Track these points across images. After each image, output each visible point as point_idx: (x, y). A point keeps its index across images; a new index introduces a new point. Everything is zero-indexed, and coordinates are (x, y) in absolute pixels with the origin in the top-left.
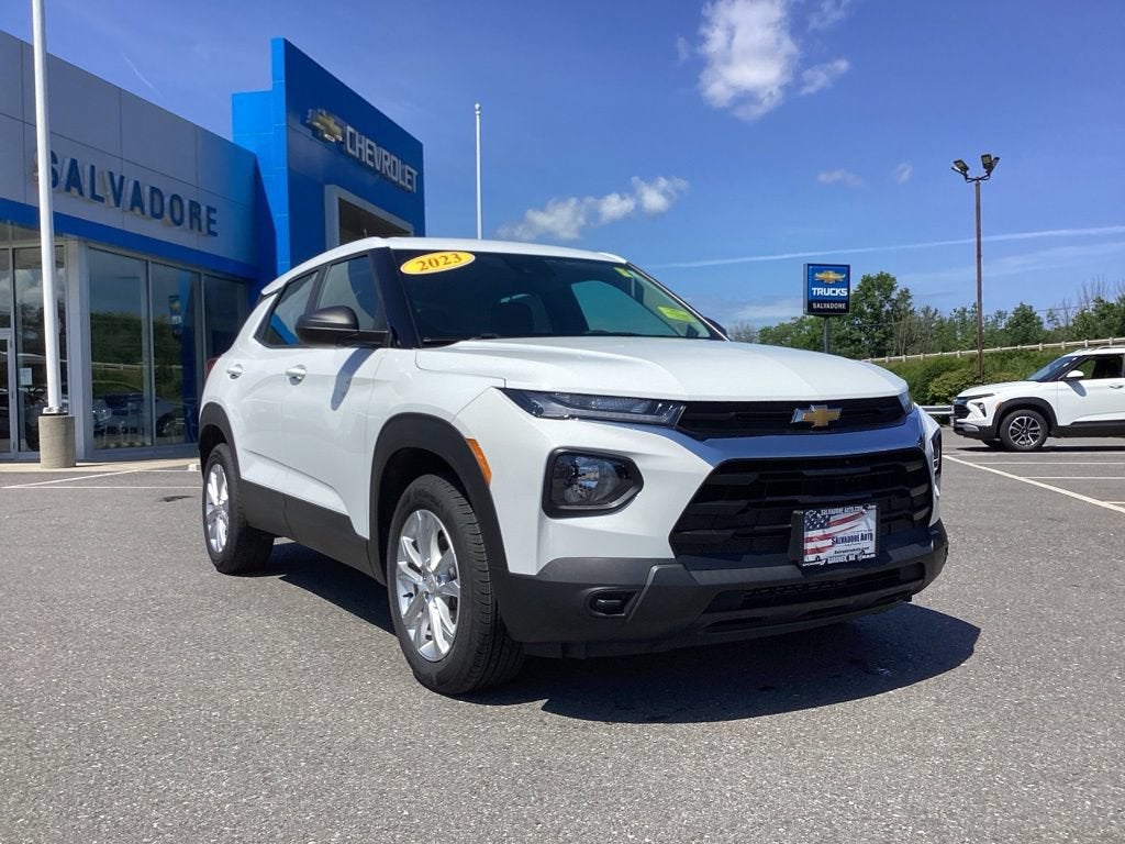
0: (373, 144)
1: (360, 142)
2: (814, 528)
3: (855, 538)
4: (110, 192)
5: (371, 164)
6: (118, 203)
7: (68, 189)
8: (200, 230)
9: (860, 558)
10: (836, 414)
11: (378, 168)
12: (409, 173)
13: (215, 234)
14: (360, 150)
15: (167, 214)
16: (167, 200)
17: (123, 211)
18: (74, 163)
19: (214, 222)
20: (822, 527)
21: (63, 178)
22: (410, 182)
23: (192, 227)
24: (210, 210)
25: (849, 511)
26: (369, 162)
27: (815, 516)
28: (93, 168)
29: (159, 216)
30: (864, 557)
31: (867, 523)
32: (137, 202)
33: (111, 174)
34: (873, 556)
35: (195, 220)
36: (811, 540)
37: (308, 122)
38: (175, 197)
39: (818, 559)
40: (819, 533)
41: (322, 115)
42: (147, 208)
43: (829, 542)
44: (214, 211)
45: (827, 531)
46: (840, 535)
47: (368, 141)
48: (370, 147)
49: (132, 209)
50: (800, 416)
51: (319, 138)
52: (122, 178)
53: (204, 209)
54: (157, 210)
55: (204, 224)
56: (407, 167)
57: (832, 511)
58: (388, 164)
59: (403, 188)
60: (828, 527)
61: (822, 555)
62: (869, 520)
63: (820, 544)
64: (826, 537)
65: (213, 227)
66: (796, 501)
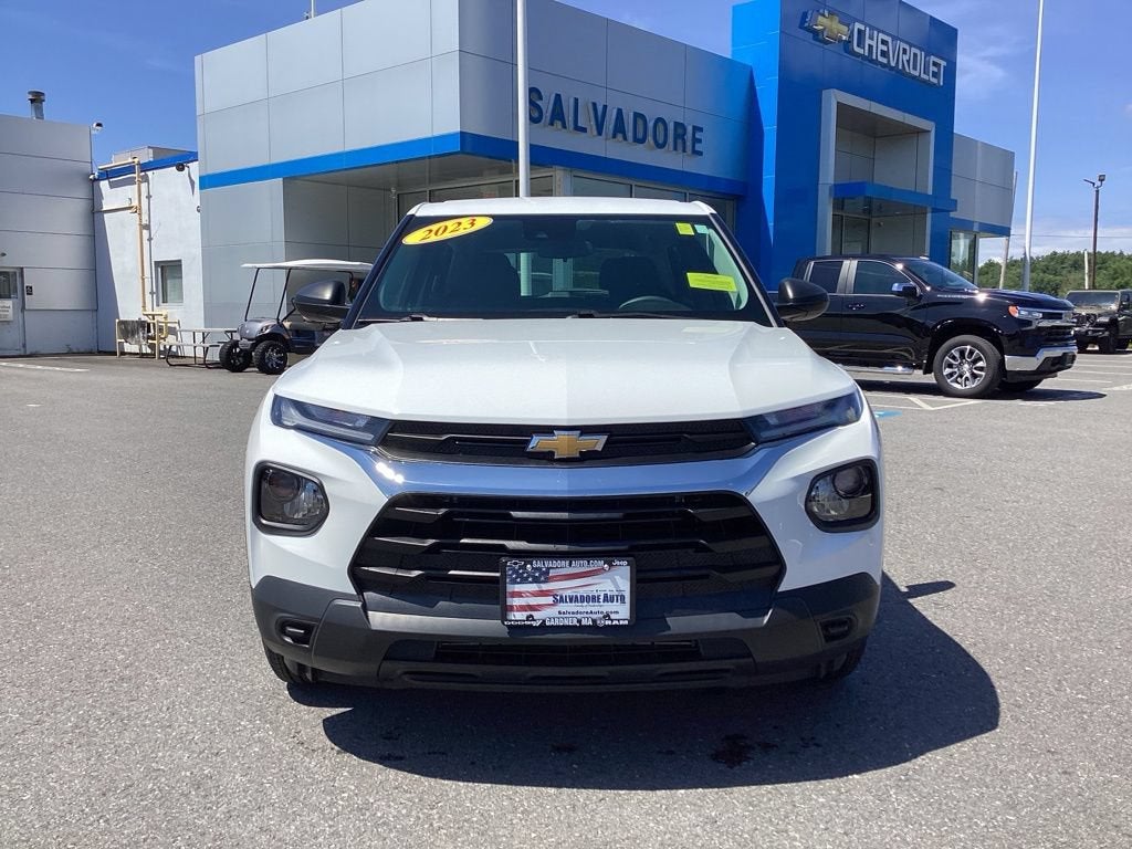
0: (889, 39)
1: (871, 38)
2: (524, 581)
3: (595, 599)
4: (593, 123)
5: (885, 61)
6: (600, 133)
7: (552, 124)
8: (684, 151)
9: (601, 623)
10: (599, 442)
11: (893, 64)
12: (935, 64)
13: (700, 153)
14: (870, 47)
15: (650, 138)
16: (651, 125)
17: (606, 139)
18: (558, 97)
19: (700, 141)
20: (535, 580)
21: (547, 115)
22: (935, 75)
23: (675, 149)
24: (696, 129)
25: (579, 566)
26: (880, 59)
27: (524, 567)
28: (576, 100)
29: (642, 141)
30: (610, 623)
31: (614, 582)
32: (619, 128)
33: (594, 105)
34: (626, 622)
35: (680, 141)
36: (519, 595)
37: (806, 25)
38: (659, 120)
39: (530, 618)
40: (534, 587)
41: (823, 15)
42: (630, 135)
43: (550, 600)
44: (701, 130)
45: (545, 587)
46: (569, 593)
47: (881, 36)
48: (884, 42)
49: (614, 136)
50: (536, 443)
51: (820, 41)
52: (605, 107)
53: (690, 129)
54: (640, 135)
55: (689, 144)
56: (933, 58)
57: (548, 564)
58: (906, 58)
59: (924, 81)
60: (547, 581)
61: (536, 615)
62: (617, 578)
63: (534, 601)
64: (543, 593)
65: (698, 147)
66: (503, 546)
